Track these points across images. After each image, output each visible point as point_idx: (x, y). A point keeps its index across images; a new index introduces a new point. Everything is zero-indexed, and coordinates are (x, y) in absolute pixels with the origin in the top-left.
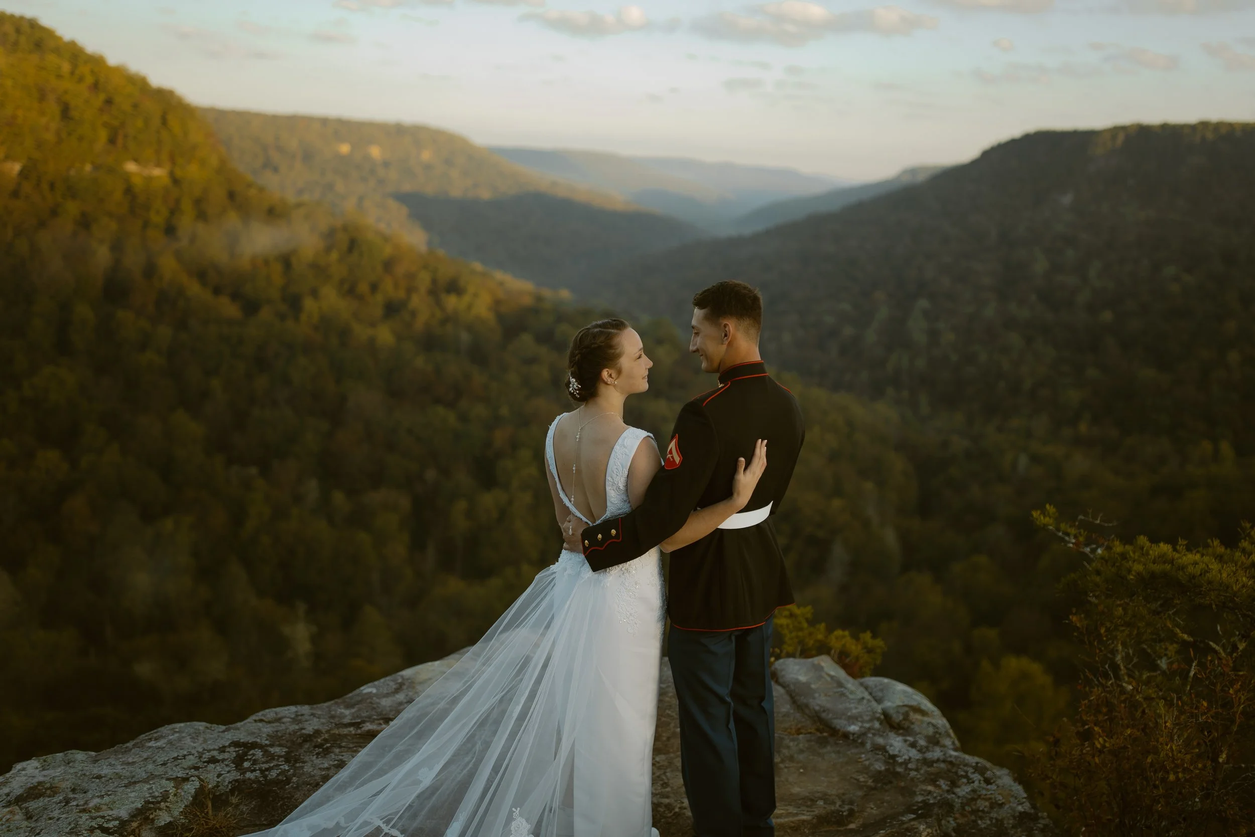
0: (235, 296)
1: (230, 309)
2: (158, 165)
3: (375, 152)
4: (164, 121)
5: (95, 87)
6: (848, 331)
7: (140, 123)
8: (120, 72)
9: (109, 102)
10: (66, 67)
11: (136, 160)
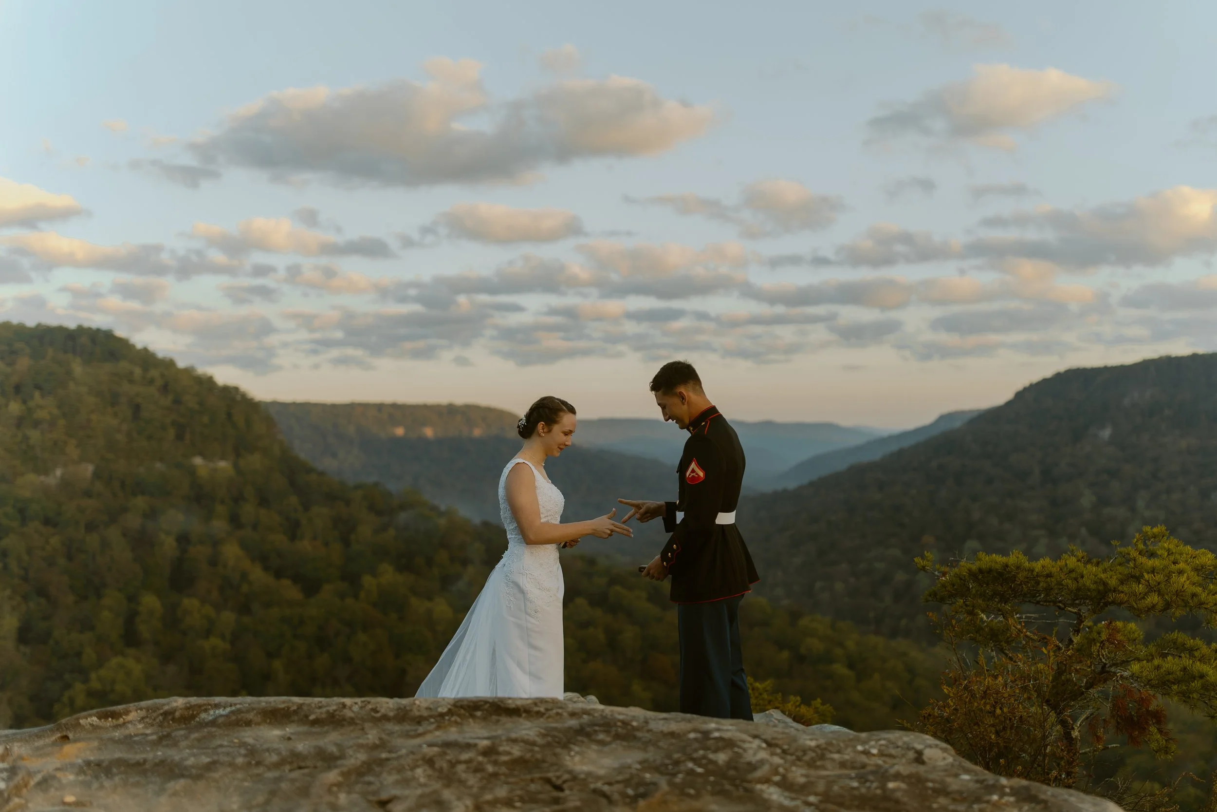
0: (297, 579)
1: (290, 591)
2: (223, 458)
3: (429, 432)
4: (229, 415)
5: (165, 388)
6: (900, 576)
7: (206, 419)
8: (188, 372)
9: (177, 401)
10: (138, 371)
11: (202, 454)
